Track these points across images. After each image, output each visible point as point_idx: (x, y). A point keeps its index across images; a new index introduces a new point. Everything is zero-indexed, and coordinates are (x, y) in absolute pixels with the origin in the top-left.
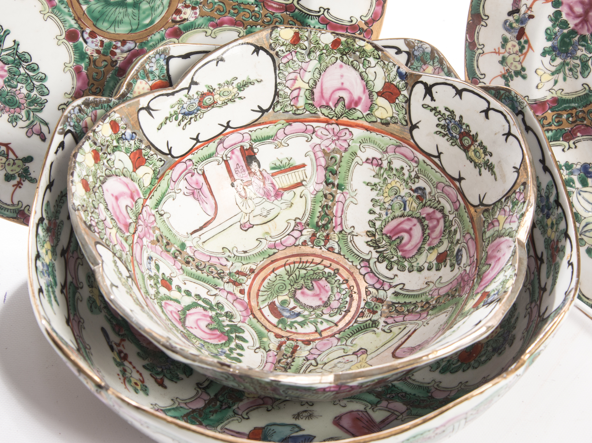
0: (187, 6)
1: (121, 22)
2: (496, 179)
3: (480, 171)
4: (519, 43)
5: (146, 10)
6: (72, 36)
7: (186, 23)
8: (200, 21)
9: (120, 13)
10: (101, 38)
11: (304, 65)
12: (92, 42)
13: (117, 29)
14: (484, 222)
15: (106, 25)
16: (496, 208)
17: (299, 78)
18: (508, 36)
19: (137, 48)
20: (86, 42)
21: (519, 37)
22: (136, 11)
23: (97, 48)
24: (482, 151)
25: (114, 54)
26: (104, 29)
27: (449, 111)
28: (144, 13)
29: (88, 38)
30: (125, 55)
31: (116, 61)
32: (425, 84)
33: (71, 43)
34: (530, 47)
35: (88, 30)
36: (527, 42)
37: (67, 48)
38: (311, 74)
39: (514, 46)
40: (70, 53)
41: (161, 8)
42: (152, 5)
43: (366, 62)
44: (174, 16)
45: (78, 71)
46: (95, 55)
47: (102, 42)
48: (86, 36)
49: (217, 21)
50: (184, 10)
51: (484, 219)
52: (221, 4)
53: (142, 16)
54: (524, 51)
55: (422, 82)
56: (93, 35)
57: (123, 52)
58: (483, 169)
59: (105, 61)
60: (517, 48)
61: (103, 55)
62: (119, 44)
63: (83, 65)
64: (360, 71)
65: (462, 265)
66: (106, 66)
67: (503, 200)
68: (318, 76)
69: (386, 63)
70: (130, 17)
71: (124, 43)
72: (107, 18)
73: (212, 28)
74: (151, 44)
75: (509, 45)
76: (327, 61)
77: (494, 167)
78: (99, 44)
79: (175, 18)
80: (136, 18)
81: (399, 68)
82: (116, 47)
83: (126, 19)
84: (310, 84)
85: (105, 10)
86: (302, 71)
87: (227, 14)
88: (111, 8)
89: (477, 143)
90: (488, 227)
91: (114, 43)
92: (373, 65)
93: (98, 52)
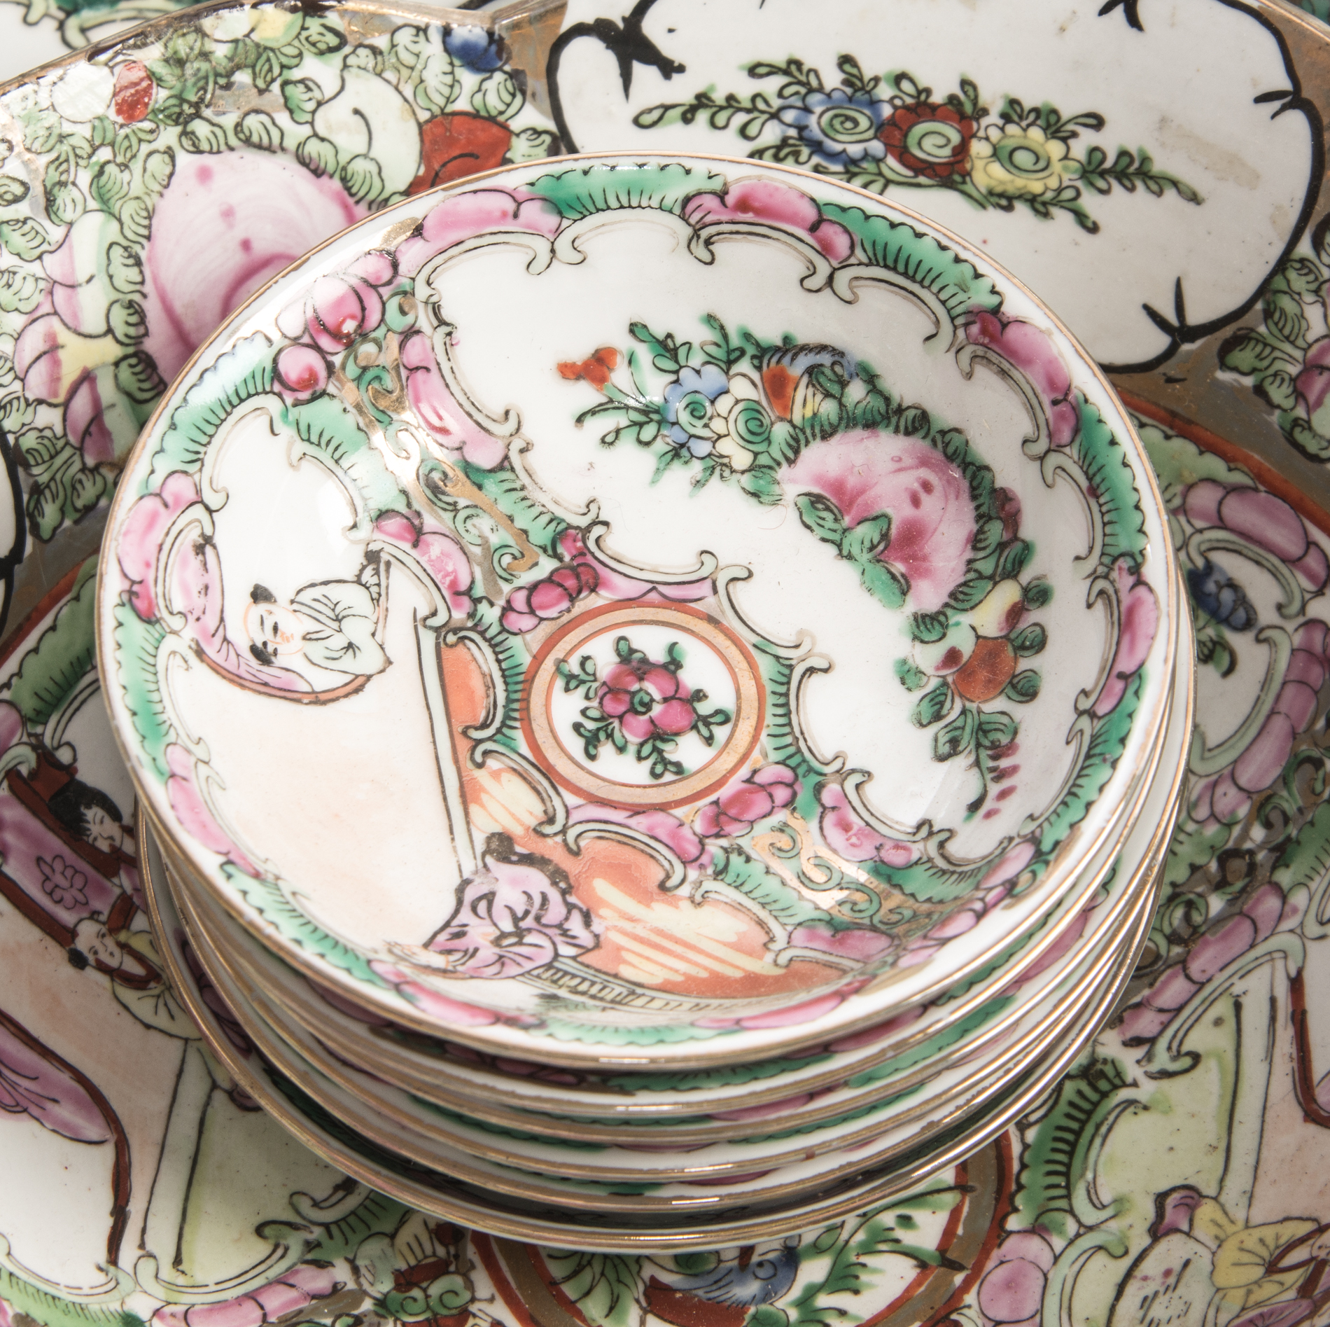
2: (1194, 198)
3: (1081, 218)
11: (54, 266)
14: (1259, 390)
16: (1286, 303)
17: (64, 336)
24: (1036, 134)
27: (773, 70)
32: (601, 29)
38: (101, 282)
43: (296, 92)
51: (1248, 381)
55: (580, 30)
58: (1090, 202)
64: (291, 143)
65: (1267, 615)
67: (1305, 248)
68: (133, 274)
69: (382, 42)
76: (137, 188)
77: (1145, 159)
81: (447, 32)
84: (120, 330)
86: (60, 292)
89: (993, 118)
90: (1299, 395)
92: (330, 87)
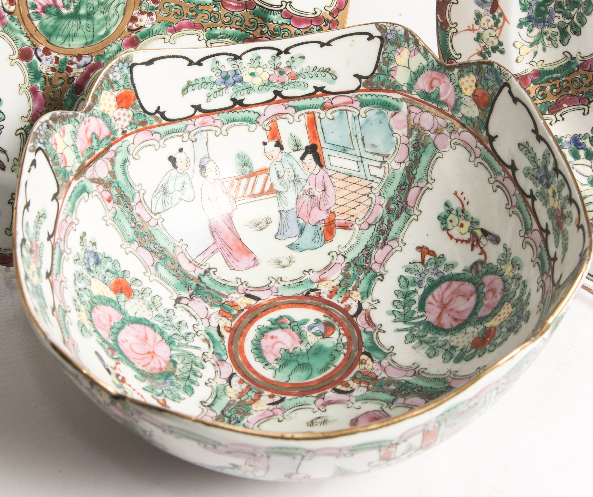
0: (142, 13)
1: (75, 35)
4: (494, 17)
5: (100, 20)
6: (25, 55)
7: (142, 30)
8: (158, 27)
9: (73, 26)
10: (56, 54)
12: (47, 59)
13: (71, 43)
15: (60, 40)
18: (481, 11)
19: (93, 62)
20: (40, 60)
21: (492, 11)
22: (90, 23)
23: (52, 65)
25: (70, 70)
26: (58, 45)
28: (98, 23)
29: (42, 56)
30: (82, 70)
31: (73, 78)
33: (25, 62)
34: (505, 19)
35: (42, 47)
36: (502, 15)
37: (21, 68)
39: (489, 21)
40: (24, 73)
41: (116, 17)
42: (106, 14)
44: (130, 24)
45: (34, 91)
46: (50, 72)
47: (57, 58)
48: (40, 53)
49: (175, 26)
50: (140, 17)
52: (178, 7)
53: (97, 27)
54: (500, 25)
56: (47, 51)
57: (79, 67)
59: (61, 78)
60: (492, 22)
61: (59, 72)
62: (75, 59)
63: (38, 85)
66: (63, 83)
70: (85, 30)
71: (79, 57)
72: (61, 32)
73: (170, 34)
74: (108, 56)
75: (483, 20)
78: (54, 61)
79: (131, 26)
80: (91, 30)
82: (72, 63)
83: (80, 32)
85: (58, 24)
87: (185, 17)
88: (64, 21)
91: (70, 59)
93: (53, 69)
